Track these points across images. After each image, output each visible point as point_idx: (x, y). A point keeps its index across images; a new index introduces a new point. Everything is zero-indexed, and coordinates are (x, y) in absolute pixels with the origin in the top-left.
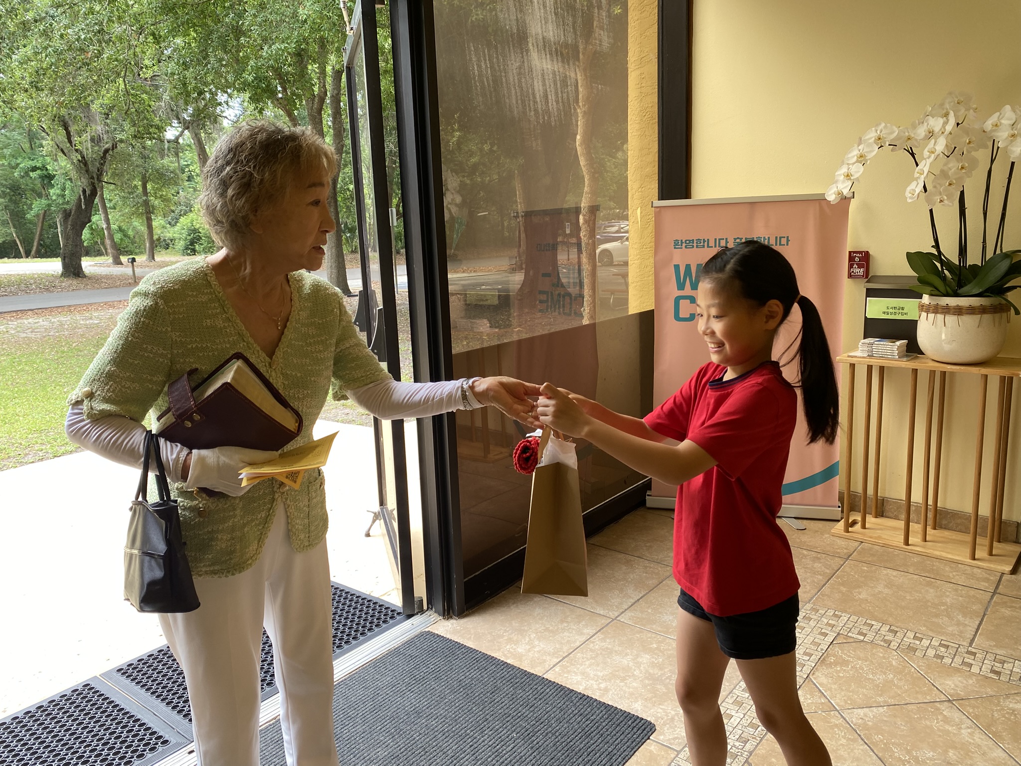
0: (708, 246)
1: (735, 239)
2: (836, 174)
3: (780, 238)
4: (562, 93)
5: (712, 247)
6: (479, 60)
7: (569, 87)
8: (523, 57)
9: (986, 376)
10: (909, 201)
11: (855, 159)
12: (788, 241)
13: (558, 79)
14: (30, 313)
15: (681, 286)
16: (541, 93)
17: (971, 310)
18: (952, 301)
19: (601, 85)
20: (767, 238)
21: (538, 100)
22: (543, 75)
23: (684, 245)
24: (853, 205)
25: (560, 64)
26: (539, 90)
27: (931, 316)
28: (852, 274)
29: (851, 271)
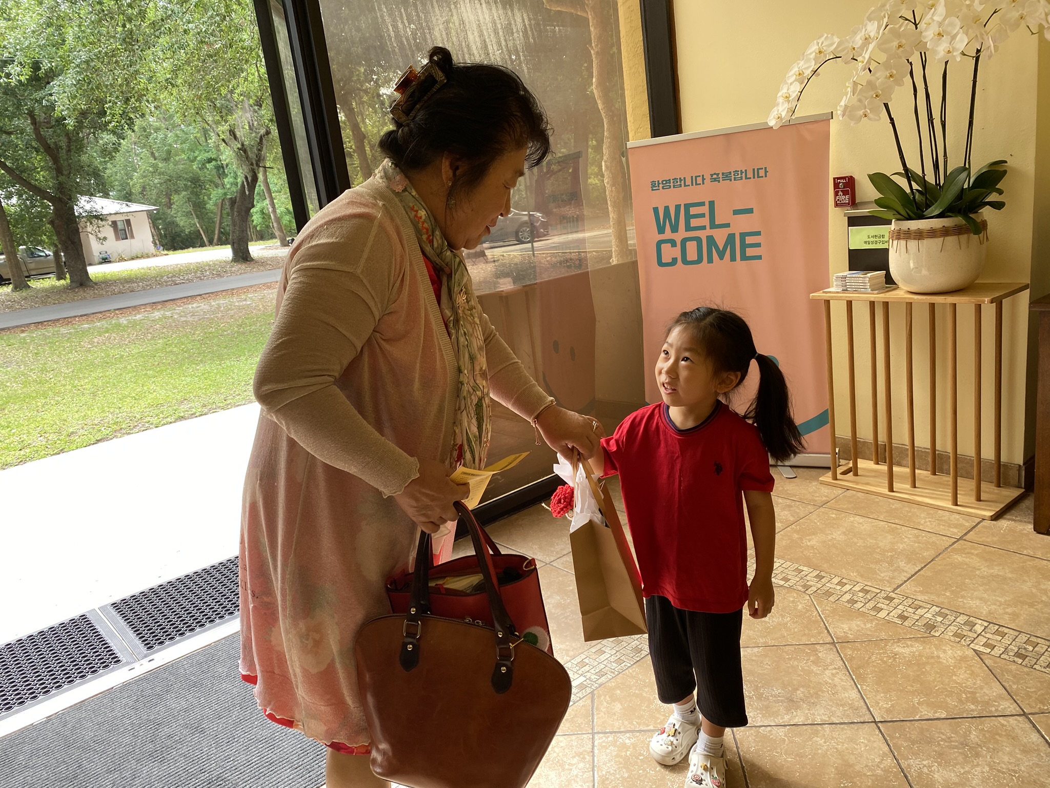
0: (685, 186)
1: (712, 175)
2: (777, 96)
3: (758, 170)
4: (506, 41)
5: (689, 185)
6: (394, 20)
7: (515, 35)
8: (450, 10)
9: (954, 304)
11: (794, 78)
12: (766, 172)
13: (500, 27)
15: (661, 230)
16: (479, 44)
17: (933, 233)
18: (913, 225)
19: (558, 26)
20: (744, 171)
21: (475, 52)
22: (479, 26)
23: (661, 186)
24: (834, 126)
25: (501, 12)
26: (475, 42)
28: (838, 202)
29: (837, 198)
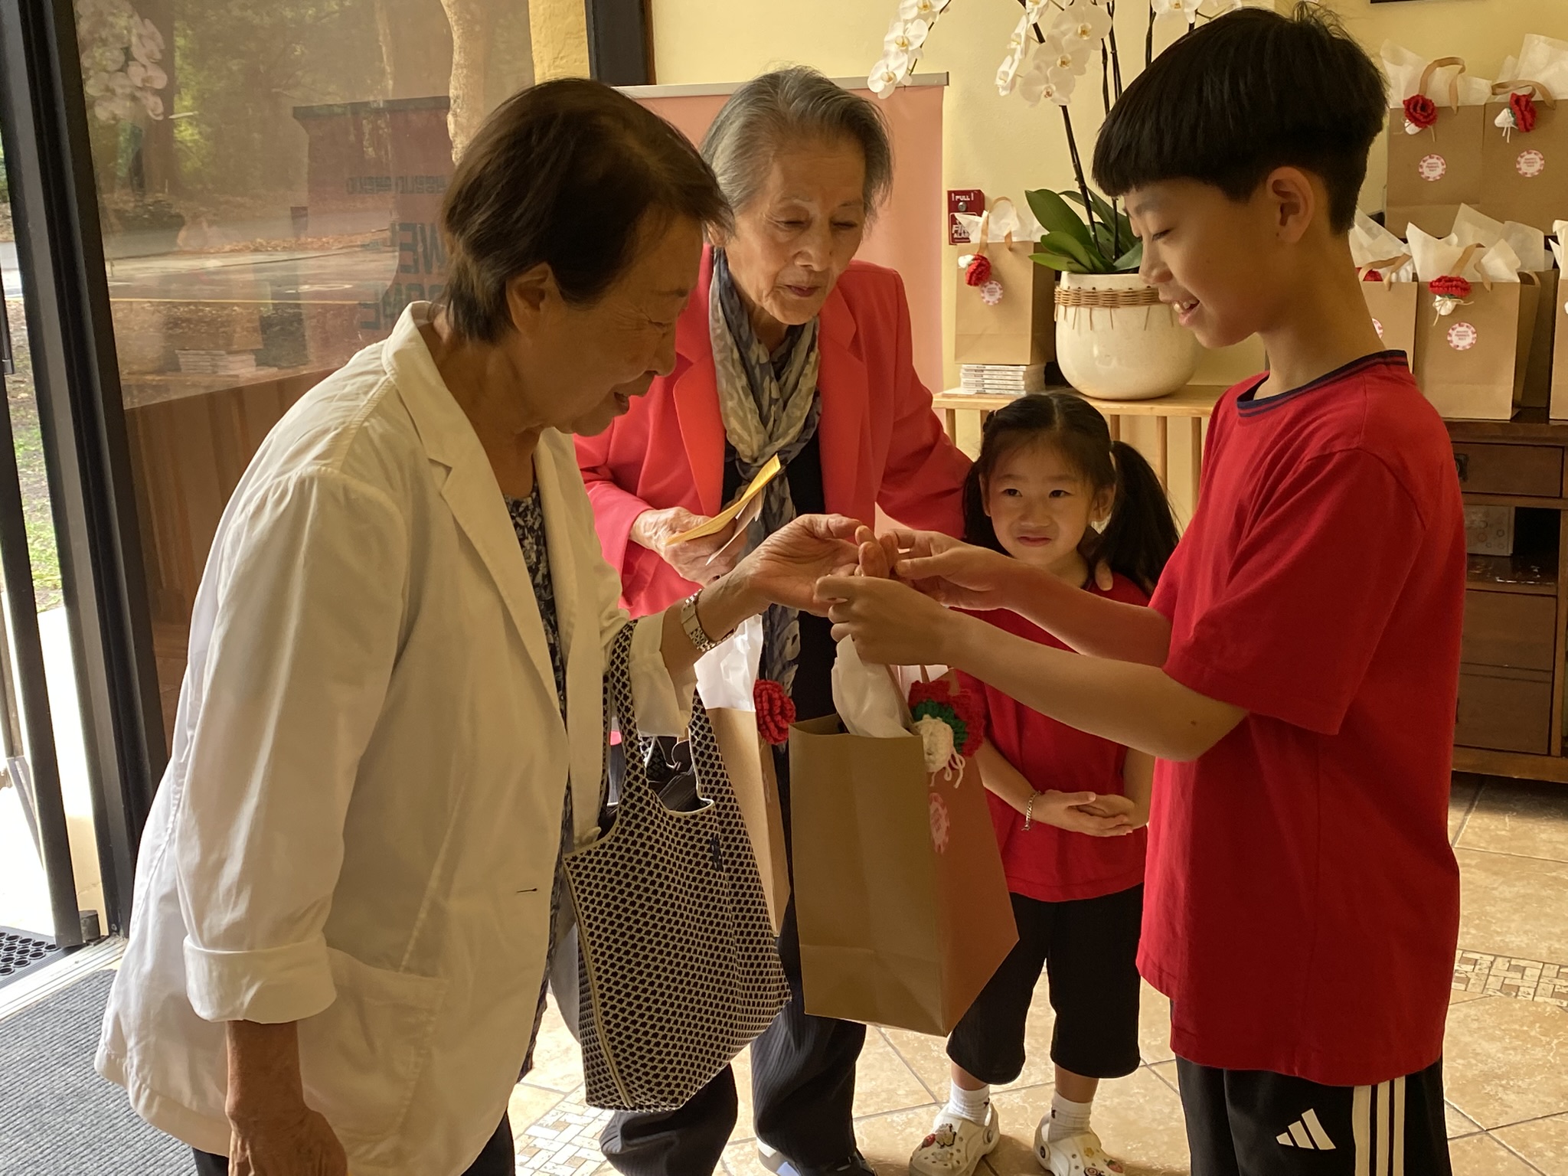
2: (887, 39)
9: (1165, 419)
10: (1003, 93)
11: (915, 12)
17: (1132, 298)
18: (1103, 282)
24: (950, 98)
27: (1071, 311)
28: (955, 236)
29: (954, 229)
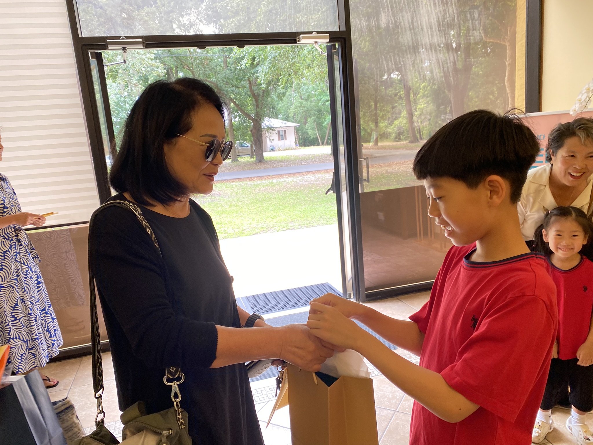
4: (443, 68)
6: (387, 63)
7: (449, 65)
8: (416, 55)
13: (440, 61)
14: (311, 173)
25: (442, 55)
